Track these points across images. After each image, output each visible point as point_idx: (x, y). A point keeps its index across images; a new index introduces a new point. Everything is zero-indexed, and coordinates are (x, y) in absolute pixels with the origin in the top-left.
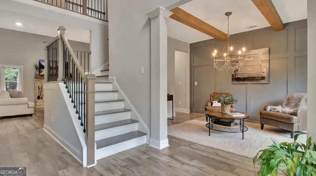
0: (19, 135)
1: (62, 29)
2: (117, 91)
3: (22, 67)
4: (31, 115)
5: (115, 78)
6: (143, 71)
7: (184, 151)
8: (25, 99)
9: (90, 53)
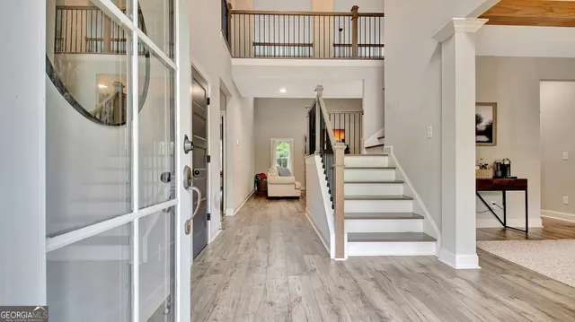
0: (282, 216)
1: (319, 89)
2: (394, 168)
3: (292, 140)
4: (297, 198)
5: (392, 147)
6: (431, 133)
7: (511, 284)
8: (292, 178)
9: (362, 113)
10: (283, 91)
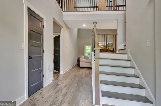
2: (130, 60)
8: (90, 60)
9: (116, 34)
10: (84, 25)
